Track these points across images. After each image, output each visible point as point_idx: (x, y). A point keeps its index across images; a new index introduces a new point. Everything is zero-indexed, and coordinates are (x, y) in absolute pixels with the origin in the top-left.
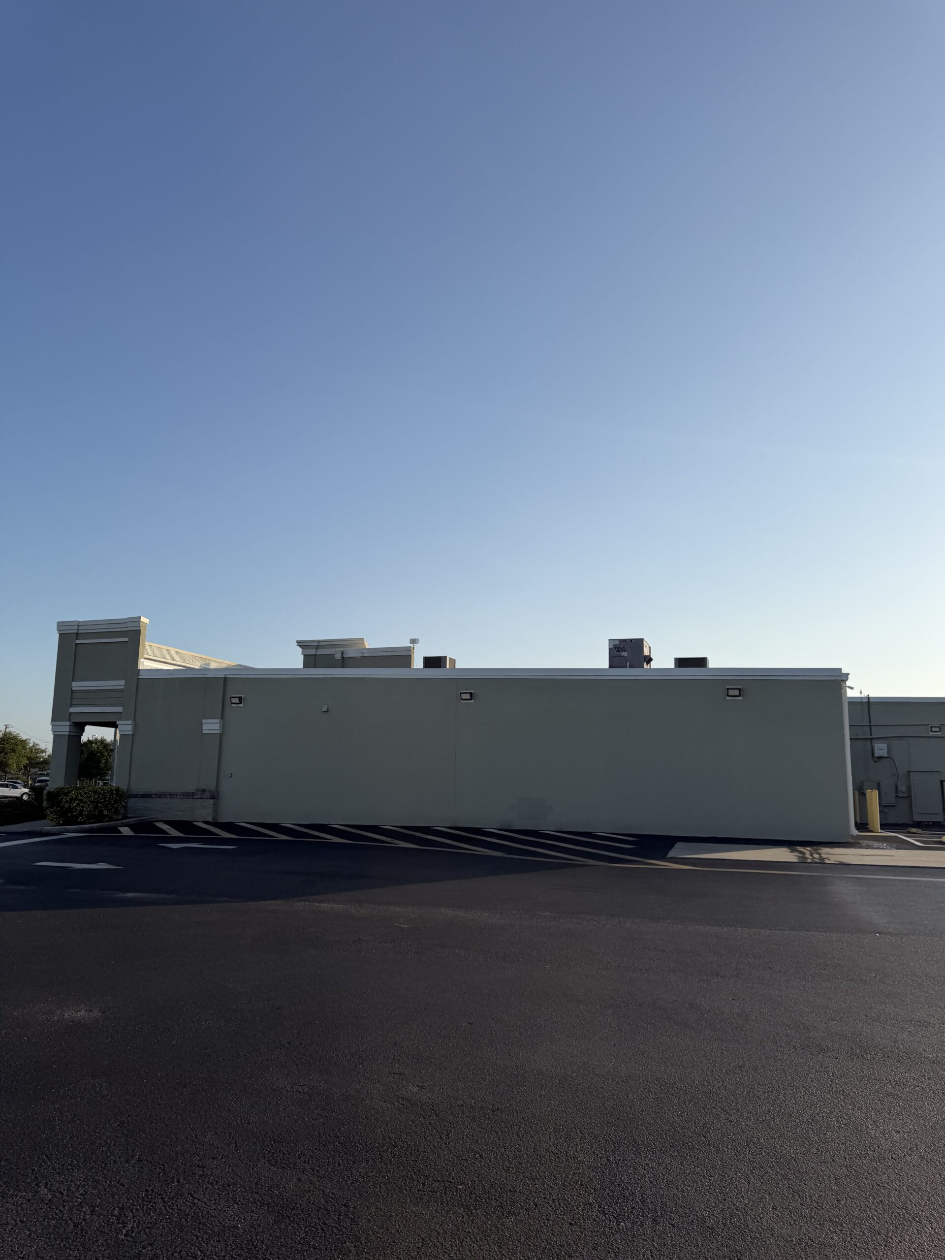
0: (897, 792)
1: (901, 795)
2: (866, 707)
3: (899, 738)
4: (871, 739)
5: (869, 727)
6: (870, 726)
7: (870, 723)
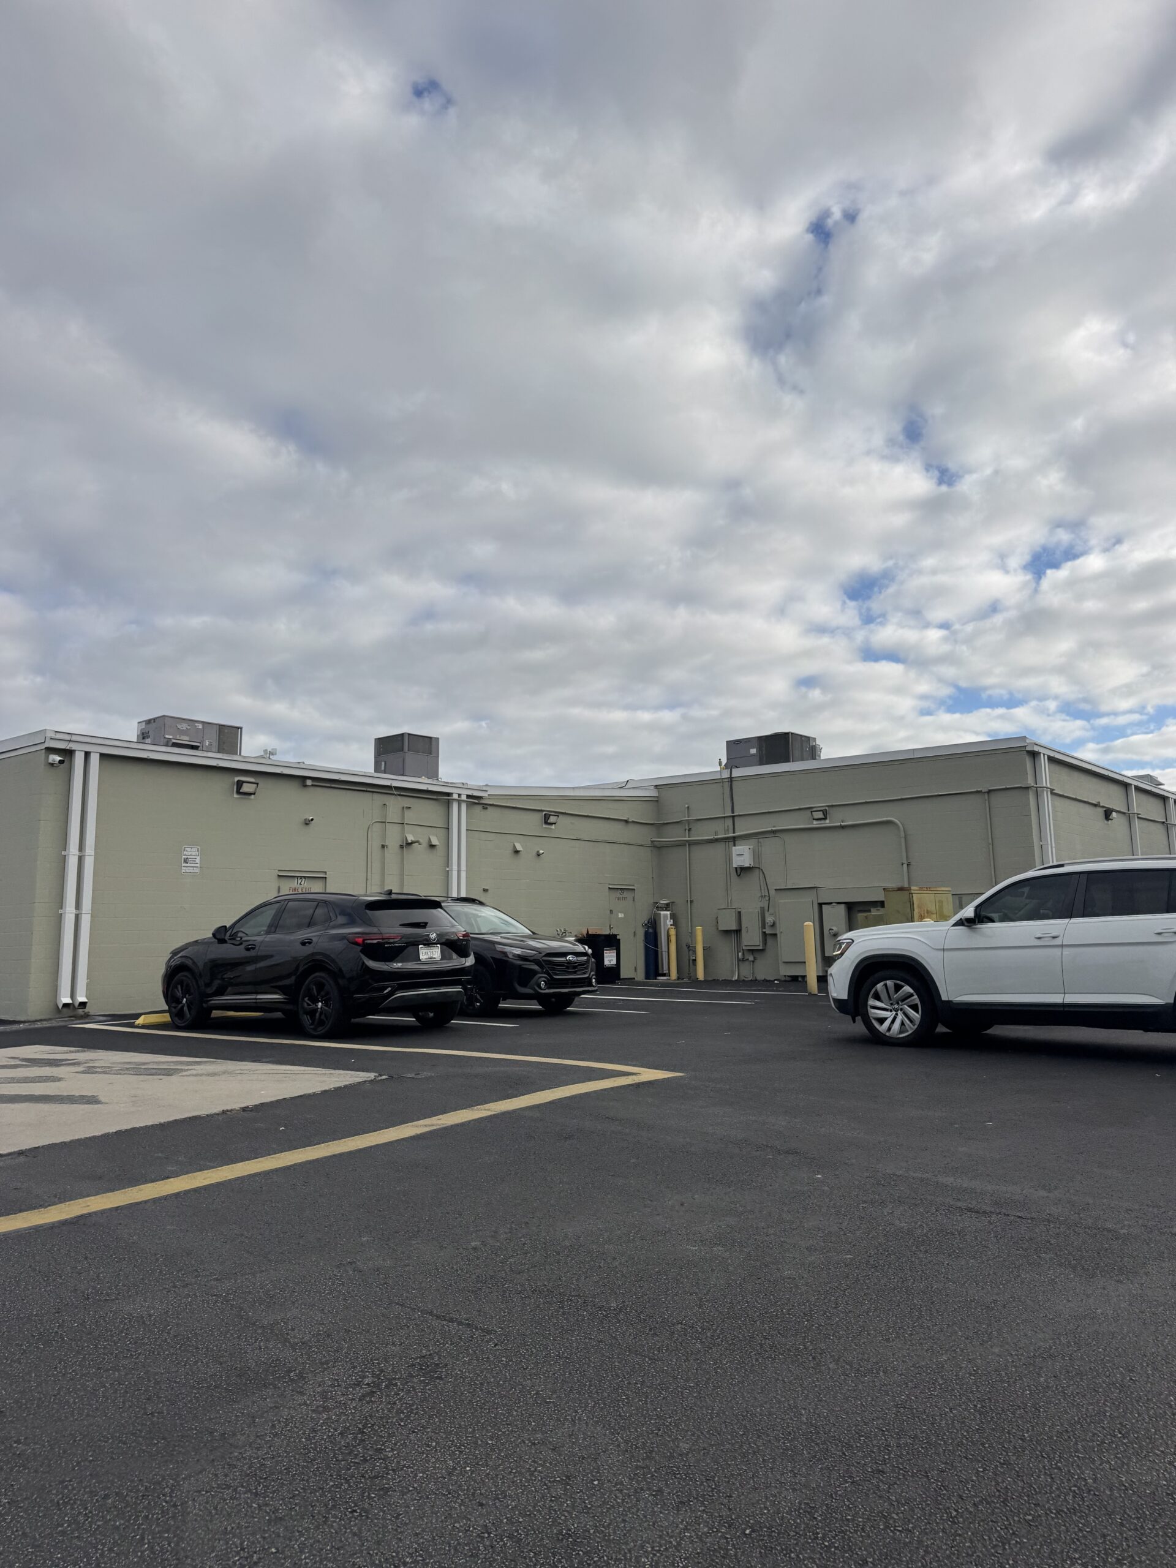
0: (764, 927)
1: (768, 932)
2: (727, 785)
3: (772, 835)
4: (734, 838)
5: (731, 819)
6: (733, 817)
7: (733, 812)
